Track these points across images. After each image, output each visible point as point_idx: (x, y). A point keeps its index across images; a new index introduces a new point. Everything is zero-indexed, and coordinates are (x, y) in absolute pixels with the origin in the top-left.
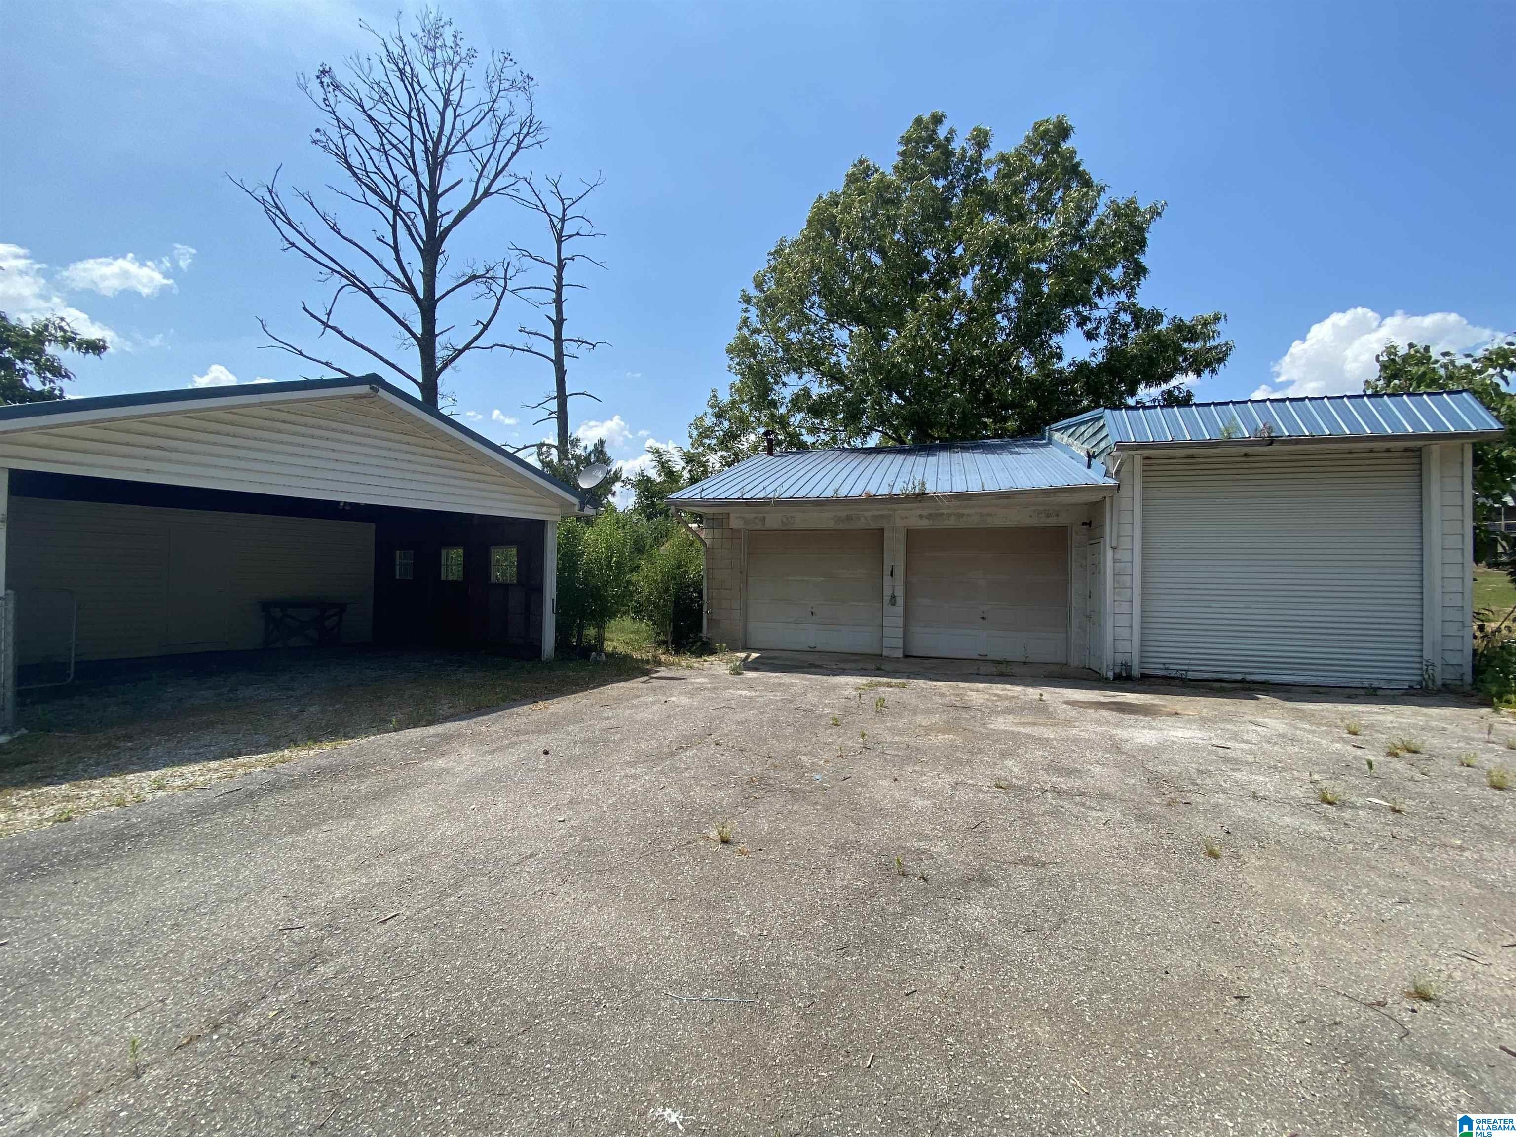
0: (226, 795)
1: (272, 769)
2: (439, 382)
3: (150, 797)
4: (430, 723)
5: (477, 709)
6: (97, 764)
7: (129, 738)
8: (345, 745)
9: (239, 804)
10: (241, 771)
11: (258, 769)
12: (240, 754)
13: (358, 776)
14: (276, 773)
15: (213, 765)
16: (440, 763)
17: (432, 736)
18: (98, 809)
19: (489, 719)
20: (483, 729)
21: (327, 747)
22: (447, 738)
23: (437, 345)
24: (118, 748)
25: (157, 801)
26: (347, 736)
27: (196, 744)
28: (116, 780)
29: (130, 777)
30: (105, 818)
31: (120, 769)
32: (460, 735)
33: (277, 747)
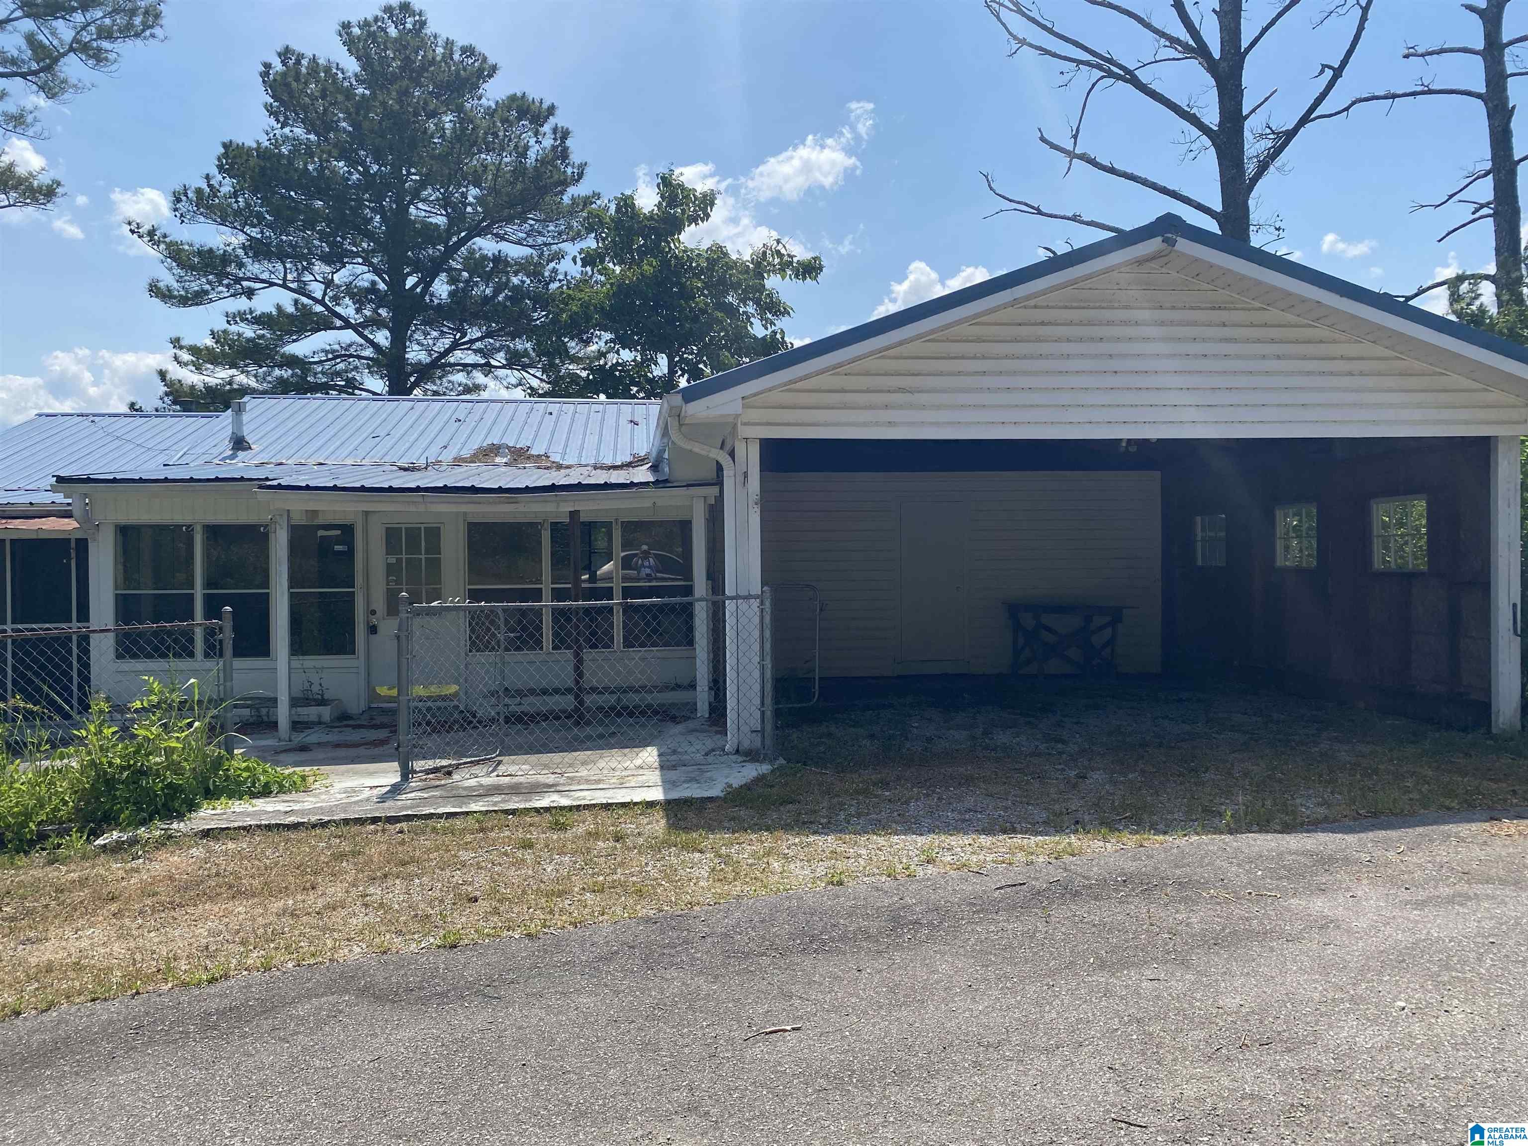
0: (1009, 890)
1: (1059, 862)
2: (1251, 203)
3: (920, 872)
4: (1287, 829)
5: (1375, 815)
6: (859, 815)
7: (885, 785)
8: (1156, 842)
9: (1025, 906)
10: (1021, 857)
11: (1041, 859)
12: (1014, 831)
13: (1185, 900)
14: (1065, 870)
15: (985, 840)
16: (1319, 905)
17: (1296, 853)
18: (868, 876)
19: (1400, 839)
20: (1391, 855)
21: (1130, 840)
22: (1326, 862)
23: (1247, 134)
24: (876, 796)
25: (929, 879)
26: (1155, 828)
27: (959, 806)
28: (881, 841)
29: (895, 839)
30: (877, 889)
31: (881, 827)
32: (1347, 861)
33: (1059, 830)
